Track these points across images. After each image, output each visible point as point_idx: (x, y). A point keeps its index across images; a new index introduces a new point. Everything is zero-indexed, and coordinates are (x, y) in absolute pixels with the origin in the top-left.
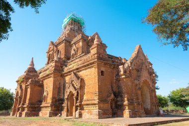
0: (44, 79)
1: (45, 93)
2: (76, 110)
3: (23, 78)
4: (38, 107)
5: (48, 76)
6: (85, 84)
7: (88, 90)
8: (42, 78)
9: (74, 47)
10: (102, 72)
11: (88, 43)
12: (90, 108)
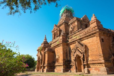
0: (55, 48)
1: (57, 57)
2: (84, 68)
3: (42, 48)
4: (53, 66)
5: (58, 46)
6: (88, 49)
7: (92, 53)
8: (53, 47)
9: (71, 26)
10: (102, 39)
11: (81, 22)
12: (96, 66)
